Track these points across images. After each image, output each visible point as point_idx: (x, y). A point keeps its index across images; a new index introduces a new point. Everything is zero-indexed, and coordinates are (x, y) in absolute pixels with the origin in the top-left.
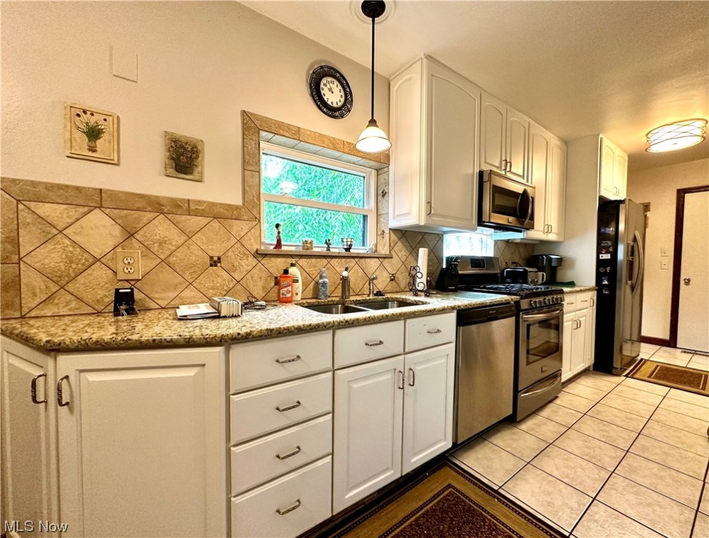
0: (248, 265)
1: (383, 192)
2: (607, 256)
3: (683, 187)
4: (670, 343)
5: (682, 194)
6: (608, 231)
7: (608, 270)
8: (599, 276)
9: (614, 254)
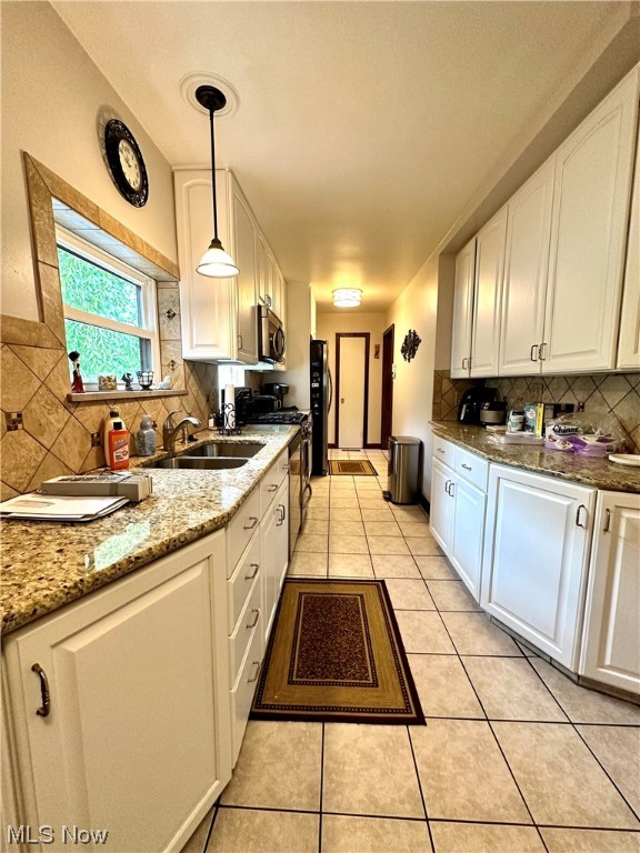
0: (58, 421)
1: (168, 312)
2: (316, 385)
3: (338, 332)
4: (335, 446)
5: (338, 336)
6: (316, 364)
7: (318, 396)
8: (313, 401)
9: (321, 383)
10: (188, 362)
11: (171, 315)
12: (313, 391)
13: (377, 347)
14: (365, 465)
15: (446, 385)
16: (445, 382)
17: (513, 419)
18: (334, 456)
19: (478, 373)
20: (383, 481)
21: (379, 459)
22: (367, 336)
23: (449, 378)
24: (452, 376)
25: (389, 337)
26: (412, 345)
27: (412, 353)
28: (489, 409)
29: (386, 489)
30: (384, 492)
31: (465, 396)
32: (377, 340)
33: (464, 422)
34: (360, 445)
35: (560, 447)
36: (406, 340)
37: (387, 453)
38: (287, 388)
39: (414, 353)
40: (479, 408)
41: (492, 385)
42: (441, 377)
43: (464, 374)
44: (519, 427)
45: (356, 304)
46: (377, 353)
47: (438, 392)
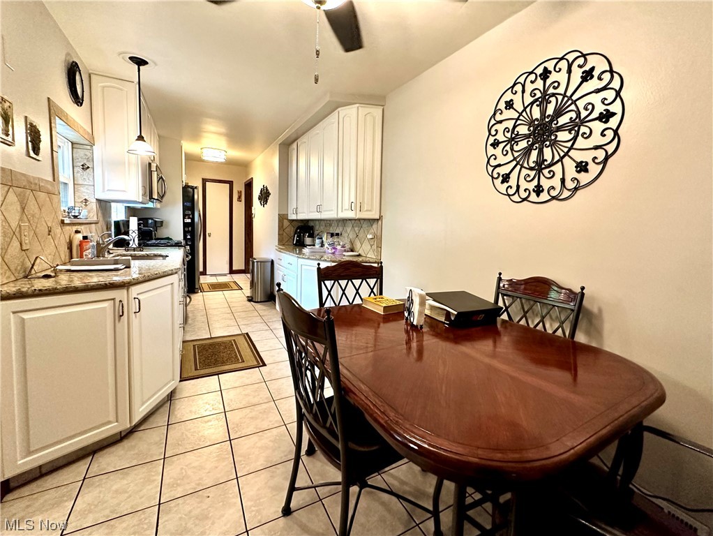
1: (83, 165)
2: (189, 221)
3: (205, 177)
4: (204, 273)
5: (204, 181)
6: (188, 204)
7: (189, 229)
8: (185, 233)
9: (193, 219)
10: (99, 201)
11: (85, 168)
12: (185, 225)
13: (240, 193)
14: (232, 285)
15: (286, 223)
16: (285, 221)
17: (318, 241)
18: (204, 280)
19: (301, 216)
20: (247, 291)
21: (243, 280)
22: (231, 183)
23: (287, 219)
24: (289, 218)
25: (249, 186)
26: (265, 196)
27: (266, 202)
28: (308, 237)
29: (249, 295)
30: (248, 297)
31: (296, 230)
32: (239, 187)
33: (295, 245)
34: (227, 271)
35: (330, 252)
36: (261, 191)
37: (249, 275)
38: (162, 222)
39: (267, 201)
40: (304, 236)
41: (311, 224)
42: (282, 218)
43: (294, 217)
44: (320, 245)
45: (222, 159)
46: (240, 197)
47: (281, 227)
